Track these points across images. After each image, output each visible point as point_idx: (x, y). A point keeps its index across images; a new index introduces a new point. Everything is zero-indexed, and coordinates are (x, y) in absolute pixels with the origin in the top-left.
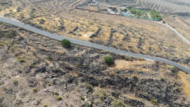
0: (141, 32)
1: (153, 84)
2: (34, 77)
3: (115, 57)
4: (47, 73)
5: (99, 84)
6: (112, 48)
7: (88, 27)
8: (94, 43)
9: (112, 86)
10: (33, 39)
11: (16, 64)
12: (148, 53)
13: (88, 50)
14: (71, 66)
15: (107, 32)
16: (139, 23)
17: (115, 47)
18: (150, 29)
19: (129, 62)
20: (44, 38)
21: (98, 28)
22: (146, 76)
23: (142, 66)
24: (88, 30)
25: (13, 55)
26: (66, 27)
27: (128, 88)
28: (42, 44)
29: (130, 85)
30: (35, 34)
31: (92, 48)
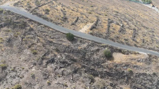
0: (134, 20)
1: (146, 78)
2: (46, 69)
3: (113, 50)
4: (56, 64)
5: (99, 74)
6: (110, 40)
7: (87, 18)
8: (94, 36)
9: (110, 78)
10: (41, 30)
11: (30, 55)
12: (141, 46)
13: (90, 43)
14: (75, 58)
15: (104, 23)
16: (131, 8)
17: (112, 40)
18: (142, 16)
19: (125, 55)
20: (50, 29)
21: (96, 18)
22: (140, 70)
23: (136, 60)
24: (88, 21)
25: (26, 46)
26: (68, 18)
27: (124, 80)
28: (50, 36)
29: (126, 78)
30: (43, 26)
31: (92, 41)
